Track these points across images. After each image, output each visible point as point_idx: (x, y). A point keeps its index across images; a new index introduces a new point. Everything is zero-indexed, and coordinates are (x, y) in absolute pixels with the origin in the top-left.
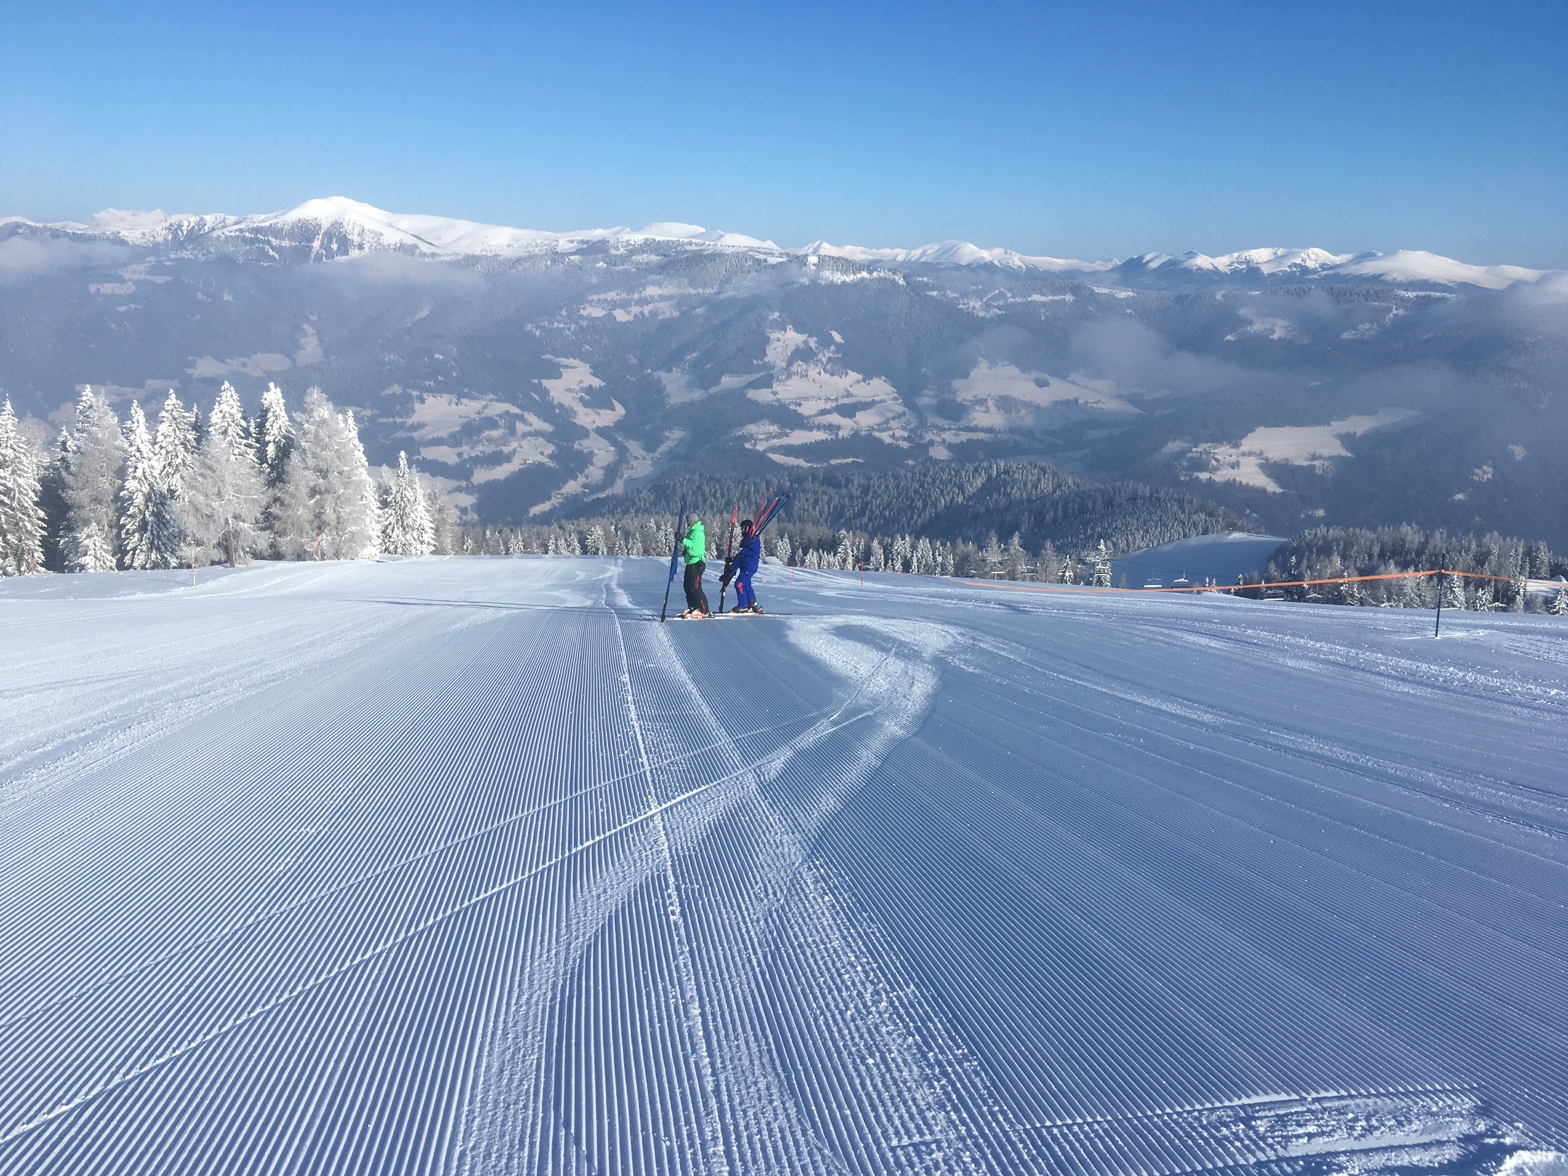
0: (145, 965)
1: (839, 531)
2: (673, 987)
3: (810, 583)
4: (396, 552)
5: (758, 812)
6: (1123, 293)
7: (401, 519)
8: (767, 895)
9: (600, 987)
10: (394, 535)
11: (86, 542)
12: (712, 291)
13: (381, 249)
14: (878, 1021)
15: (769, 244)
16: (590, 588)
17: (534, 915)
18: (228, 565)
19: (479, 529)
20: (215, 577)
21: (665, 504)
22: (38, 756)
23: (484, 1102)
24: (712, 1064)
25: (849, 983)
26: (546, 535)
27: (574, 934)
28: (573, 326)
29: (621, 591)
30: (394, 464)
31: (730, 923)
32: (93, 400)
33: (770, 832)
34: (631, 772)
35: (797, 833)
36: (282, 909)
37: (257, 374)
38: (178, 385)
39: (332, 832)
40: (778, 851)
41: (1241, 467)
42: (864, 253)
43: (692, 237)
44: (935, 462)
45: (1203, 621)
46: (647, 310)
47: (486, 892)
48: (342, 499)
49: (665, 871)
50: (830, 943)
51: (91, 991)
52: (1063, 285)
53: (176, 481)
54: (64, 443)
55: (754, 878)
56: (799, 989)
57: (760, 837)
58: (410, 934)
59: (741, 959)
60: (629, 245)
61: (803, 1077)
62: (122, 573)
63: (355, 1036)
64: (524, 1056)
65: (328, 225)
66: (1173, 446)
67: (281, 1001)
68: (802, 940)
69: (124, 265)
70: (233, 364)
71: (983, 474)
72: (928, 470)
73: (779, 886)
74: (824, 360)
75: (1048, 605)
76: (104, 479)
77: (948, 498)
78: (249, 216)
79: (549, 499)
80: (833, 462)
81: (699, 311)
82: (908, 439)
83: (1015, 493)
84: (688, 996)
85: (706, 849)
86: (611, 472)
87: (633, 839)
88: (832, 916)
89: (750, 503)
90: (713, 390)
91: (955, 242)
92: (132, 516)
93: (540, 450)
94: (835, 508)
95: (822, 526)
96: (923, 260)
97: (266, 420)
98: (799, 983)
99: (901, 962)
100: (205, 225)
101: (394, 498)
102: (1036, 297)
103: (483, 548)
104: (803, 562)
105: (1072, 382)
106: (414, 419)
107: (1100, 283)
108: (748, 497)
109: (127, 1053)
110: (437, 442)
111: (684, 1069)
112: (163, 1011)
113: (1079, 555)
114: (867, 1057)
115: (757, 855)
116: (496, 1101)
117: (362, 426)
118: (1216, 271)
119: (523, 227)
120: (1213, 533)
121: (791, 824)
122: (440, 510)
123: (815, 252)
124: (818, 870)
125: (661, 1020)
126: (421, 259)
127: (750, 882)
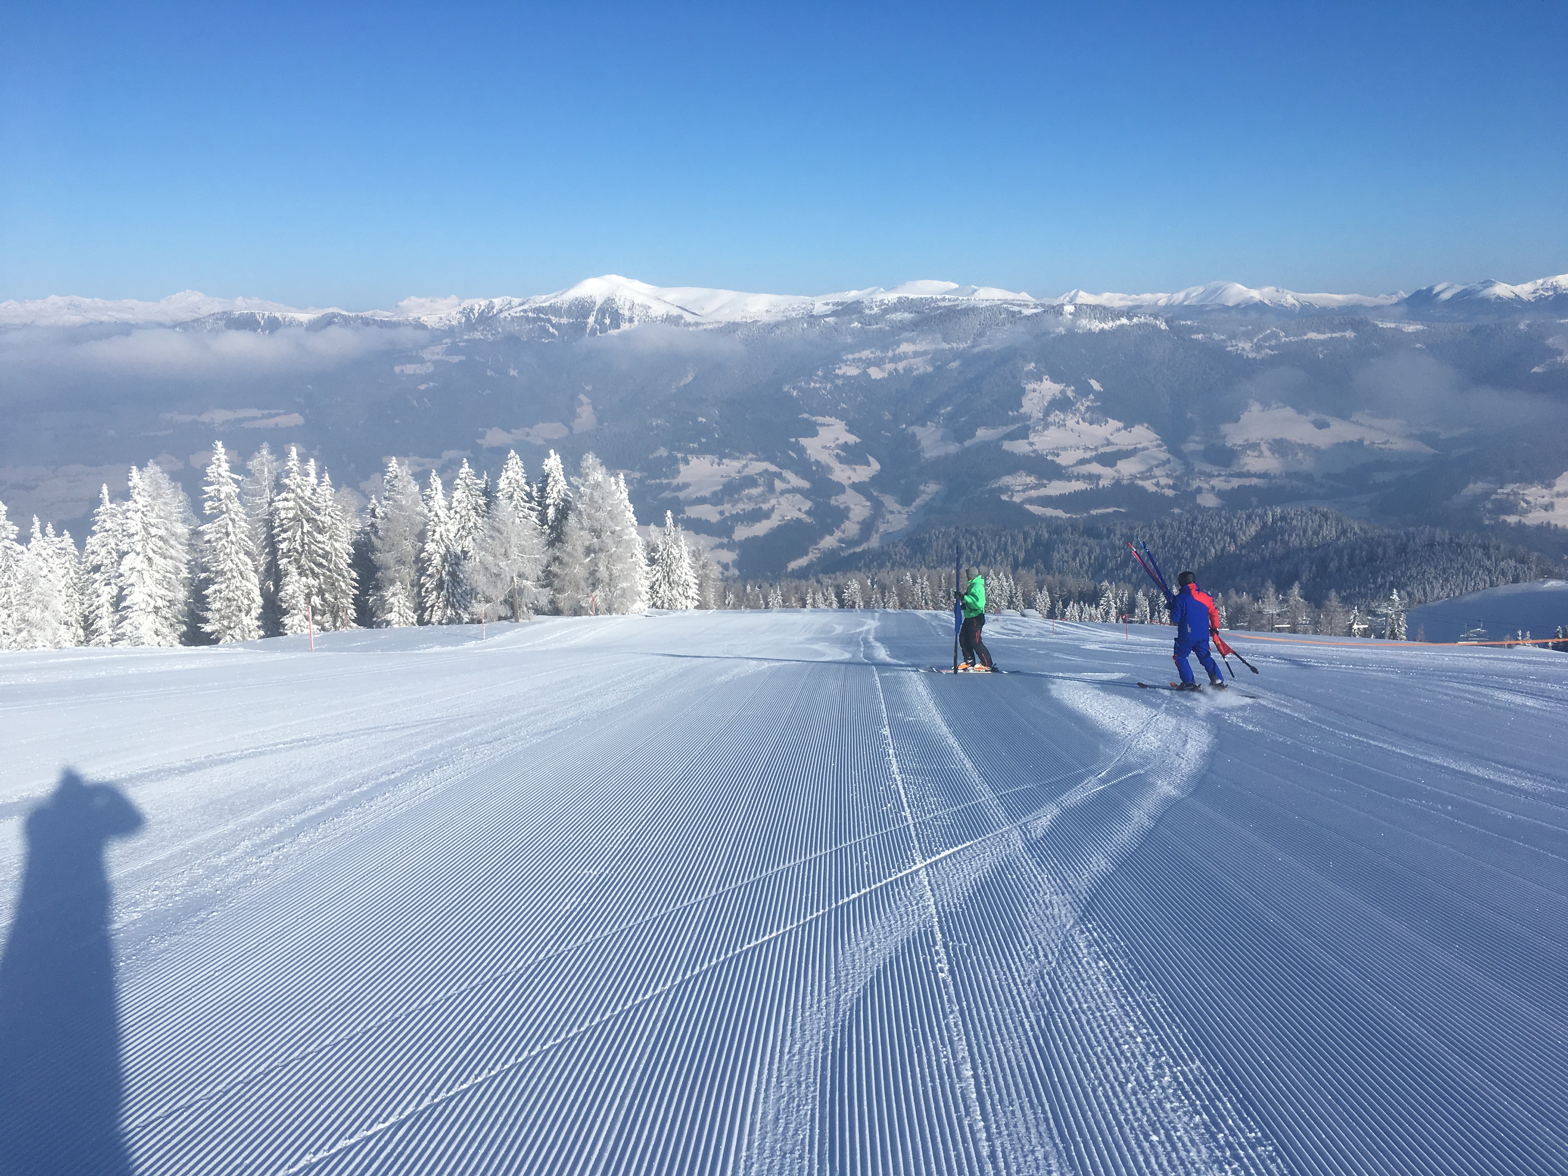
0: (449, 994)
1: (1101, 582)
2: (944, 1046)
3: (1071, 636)
4: (663, 607)
5: (1026, 871)
6: (1412, 327)
7: (667, 575)
8: (1038, 957)
9: (871, 1042)
10: (661, 591)
11: (392, 600)
12: (965, 345)
13: (649, 321)
14: (1162, 1097)
15: (1024, 296)
16: (848, 641)
17: (803, 965)
18: (513, 620)
19: (739, 585)
20: (502, 631)
21: (920, 557)
22: (355, 796)
23: (761, 1149)
24: (987, 1128)
25: (1129, 1055)
26: (804, 590)
27: (843, 986)
28: (829, 386)
29: (878, 644)
30: (661, 523)
31: (1000, 983)
32: (398, 470)
33: (1039, 892)
34: (894, 826)
35: (1067, 894)
36: (569, 947)
37: (540, 442)
38: (470, 454)
39: (613, 875)
40: (1048, 912)
41: (1556, 508)
42: (1122, 299)
43: (946, 293)
44: (1205, 510)
45: (1517, 678)
46: (901, 366)
47: (757, 939)
48: (614, 557)
49: (932, 927)
50: (1107, 1011)
51: (403, 1017)
52: (1342, 321)
53: (468, 543)
54: (373, 510)
55: (1024, 938)
56: (1075, 1056)
57: (1028, 897)
58: (687, 977)
59: (1013, 1022)
60: (883, 304)
61: (1083, 1150)
62: (422, 628)
63: (638, 1074)
64: (798, 1106)
65: (602, 302)
66: (1476, 488)
67: (570, 1035)
68: (1077, 1006)
69: (424, 347)
70: (518, 434)
71: (1257, 522)
72: (1196, 518)
73: (1050, 948)
74: (1083, 409)
75: (1336, 660)
76: (407, 543)
77: (1218, 548)
78: (532, 298)
79: (807, 554)
80: (1094, 512)
81: (954, 365)
82: (1173, 487)
83: (1294, 541)
84: (960, 1056)
85: (973, 906)
86: (867, 527)
87: (899, 892)
88: (1108, 982)
89: (1007, 555)
90: (967, 443)
91: (1220, 283)
92: (431, 576)
93: (797, 507)
94: (1096, 559)
95: (1083, 577)
96: (1185, 303)
97: (547, 485)
98: (1076, 1051)
99: (1184, 1036)
100: (494, 307)
101: (662, 555)
102: (1312, 335)
103: (744, 602)
104: (1063, 615)
105: (1356, 423)
106: (680, 480)
107: (1385, 317)
108: (1005, 550)
109: (435, 1077)
110: (701, 501)
111: (958, 1131)
112: (466, 1039)
113: (1368, 606)
114: (1151, 1133)
115: (1026, 915)
116: (772, 1148)
117: (632, 488)
118: (1518, 299)
119: (781, 293)
120: (1525, 581)
121: (1061, 885)
122: (704, 566)
123: (1071, 302)
124: (1092, 935)
125: (933, 1080)
126: (685, 329)
127: (1020, 943)
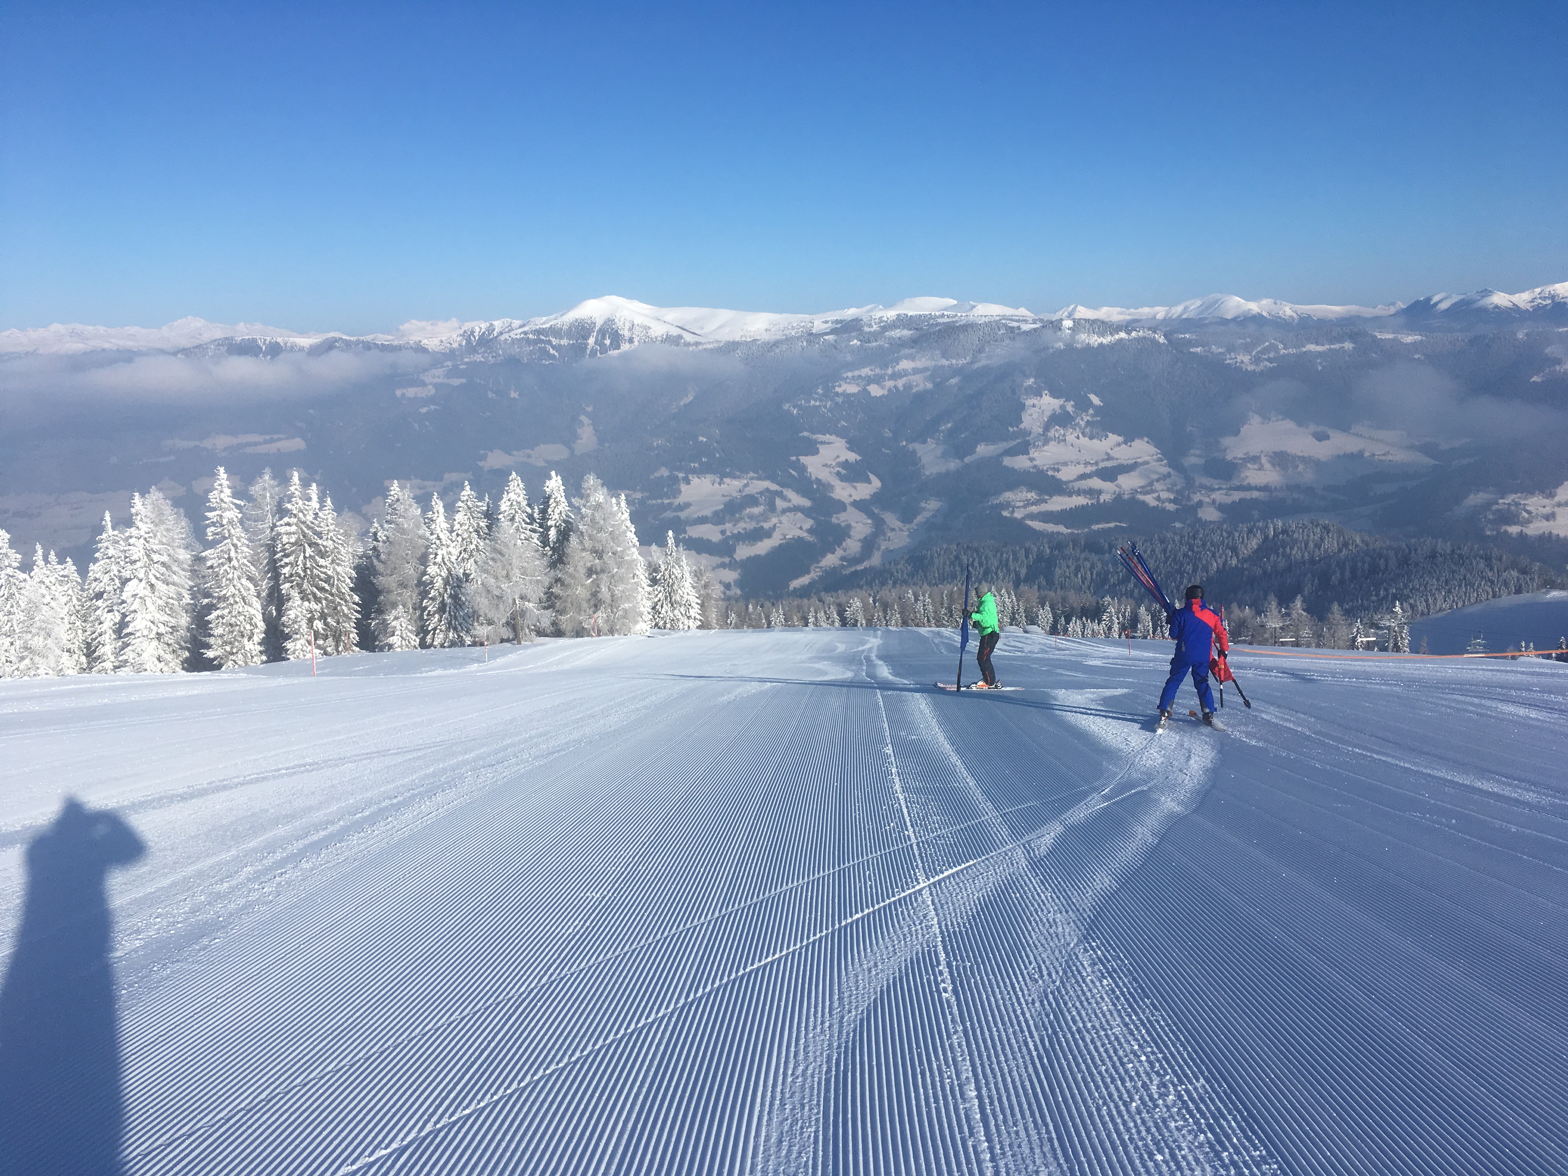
0: (452, 1019)
1: (1103, 597)
2: (948, 1067)
3: (1074, 652)
4: (665, 628)
5: (1029, 889)
6: (1410, 338)
7: (669, 596)
8: (1042, 976)
9: (874, 1062)
10: (663, 611)
11: (394, 623)
12: (965, 362)
13: (649, 341)
14: (1166, 1116)
15: (1023, 312)
16: (850, 660)
17: (807, 986)
18: (515, 642)
19: (742, 604)
20: (504, 653)
21: (922, 574)
23: (765, 1172)
24: (991, 1149)
25: (1133, 1074)
26: (806, 608)
27: (847, 1007)
28: (829, 404)
29: (881, 663)
30: (662, 543)
31: (1004, 1003)
32: (400, 494)
33: (1042, 910)
34: (897, 846)
35: (1070, 912)
36: (572, 970)
37: (541, 464)
38: (472, 477)
39: (615, 898)
40: (1052, 931)
41: (1558, 517)
42: (1121, 313)
43: (946, 309)
44: (1204, 524)
45: (1520, 689)
46: (900, 383)
47: (760, 961)
48: (616, 578)
49: (935, 946)
50: (1111, 1030)
51: (406, 1042)
52: (1341, 332)
53: (470, 566)
54: (375, 534)
55: (1028, 957)
56: (1079, 1076)
57: (1032, 915)
58: (690, 1000)
59: (1017, 1042)
60: (882, 321)
61: (1087, 1170)
62: (424, 651)
63: (641, 1098)
64: (802, 1128)
65: (602, 323)
66: (1476, 499)
67: (573, 1059)
68: (1081, 1025)
69: (425, 371)
70: (519, 456)
71: (1259, 535)
72: (1197, 532)
73: (1054, 967)
74: (1082, 423)
75: (1338, 673)
76: (409, 566)
77: (1220, 561)
78: (532, 320)
79: (808, 572)
80: (1095, 527)
81: (953, 381)
82: (1174, 501)
83: (1296, 553)
84: (964, 1077)
85: (976, 925)
86: (869, 544)
87: (902, 912)
88: (1112, 1001)
89: (1009, 571)
90: (967, 460)
91: (1219, 296)
92: (433, 599)
93: (798, 525)
94: (1098, 574)
95: (1085, 593)
96: (1184, 316)
97: (549, 506)
98: (1080, 1071)
99: (1189, 1054)
100: (494, 330)
101: (663, 575)
102: (1312, 347)
103: (746, 622)
104: (1065, 631)
105: (1356, 435)
106: (680, 500)
107: (1382, 328)
108: (1007, 566)
109: (437, 1102)
110: (703, 520)
111: (962, 1152)
112: (469, 1064)
113: (1372, 618)
114: (1156, 1152)
115: (1029, 934)
116: (775, 1171)
117: (633, 508)
118: (1516, 308)
119: (781, 312)
120: (1528, 592)
121: (1064, 902)
122: (706, 586)
123: (1069, 316)
124: (1095, 953)
125: (936, 1101)
126: (685, 348)
127: (1023, 962)
